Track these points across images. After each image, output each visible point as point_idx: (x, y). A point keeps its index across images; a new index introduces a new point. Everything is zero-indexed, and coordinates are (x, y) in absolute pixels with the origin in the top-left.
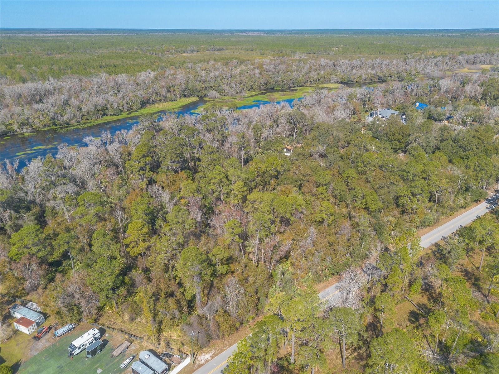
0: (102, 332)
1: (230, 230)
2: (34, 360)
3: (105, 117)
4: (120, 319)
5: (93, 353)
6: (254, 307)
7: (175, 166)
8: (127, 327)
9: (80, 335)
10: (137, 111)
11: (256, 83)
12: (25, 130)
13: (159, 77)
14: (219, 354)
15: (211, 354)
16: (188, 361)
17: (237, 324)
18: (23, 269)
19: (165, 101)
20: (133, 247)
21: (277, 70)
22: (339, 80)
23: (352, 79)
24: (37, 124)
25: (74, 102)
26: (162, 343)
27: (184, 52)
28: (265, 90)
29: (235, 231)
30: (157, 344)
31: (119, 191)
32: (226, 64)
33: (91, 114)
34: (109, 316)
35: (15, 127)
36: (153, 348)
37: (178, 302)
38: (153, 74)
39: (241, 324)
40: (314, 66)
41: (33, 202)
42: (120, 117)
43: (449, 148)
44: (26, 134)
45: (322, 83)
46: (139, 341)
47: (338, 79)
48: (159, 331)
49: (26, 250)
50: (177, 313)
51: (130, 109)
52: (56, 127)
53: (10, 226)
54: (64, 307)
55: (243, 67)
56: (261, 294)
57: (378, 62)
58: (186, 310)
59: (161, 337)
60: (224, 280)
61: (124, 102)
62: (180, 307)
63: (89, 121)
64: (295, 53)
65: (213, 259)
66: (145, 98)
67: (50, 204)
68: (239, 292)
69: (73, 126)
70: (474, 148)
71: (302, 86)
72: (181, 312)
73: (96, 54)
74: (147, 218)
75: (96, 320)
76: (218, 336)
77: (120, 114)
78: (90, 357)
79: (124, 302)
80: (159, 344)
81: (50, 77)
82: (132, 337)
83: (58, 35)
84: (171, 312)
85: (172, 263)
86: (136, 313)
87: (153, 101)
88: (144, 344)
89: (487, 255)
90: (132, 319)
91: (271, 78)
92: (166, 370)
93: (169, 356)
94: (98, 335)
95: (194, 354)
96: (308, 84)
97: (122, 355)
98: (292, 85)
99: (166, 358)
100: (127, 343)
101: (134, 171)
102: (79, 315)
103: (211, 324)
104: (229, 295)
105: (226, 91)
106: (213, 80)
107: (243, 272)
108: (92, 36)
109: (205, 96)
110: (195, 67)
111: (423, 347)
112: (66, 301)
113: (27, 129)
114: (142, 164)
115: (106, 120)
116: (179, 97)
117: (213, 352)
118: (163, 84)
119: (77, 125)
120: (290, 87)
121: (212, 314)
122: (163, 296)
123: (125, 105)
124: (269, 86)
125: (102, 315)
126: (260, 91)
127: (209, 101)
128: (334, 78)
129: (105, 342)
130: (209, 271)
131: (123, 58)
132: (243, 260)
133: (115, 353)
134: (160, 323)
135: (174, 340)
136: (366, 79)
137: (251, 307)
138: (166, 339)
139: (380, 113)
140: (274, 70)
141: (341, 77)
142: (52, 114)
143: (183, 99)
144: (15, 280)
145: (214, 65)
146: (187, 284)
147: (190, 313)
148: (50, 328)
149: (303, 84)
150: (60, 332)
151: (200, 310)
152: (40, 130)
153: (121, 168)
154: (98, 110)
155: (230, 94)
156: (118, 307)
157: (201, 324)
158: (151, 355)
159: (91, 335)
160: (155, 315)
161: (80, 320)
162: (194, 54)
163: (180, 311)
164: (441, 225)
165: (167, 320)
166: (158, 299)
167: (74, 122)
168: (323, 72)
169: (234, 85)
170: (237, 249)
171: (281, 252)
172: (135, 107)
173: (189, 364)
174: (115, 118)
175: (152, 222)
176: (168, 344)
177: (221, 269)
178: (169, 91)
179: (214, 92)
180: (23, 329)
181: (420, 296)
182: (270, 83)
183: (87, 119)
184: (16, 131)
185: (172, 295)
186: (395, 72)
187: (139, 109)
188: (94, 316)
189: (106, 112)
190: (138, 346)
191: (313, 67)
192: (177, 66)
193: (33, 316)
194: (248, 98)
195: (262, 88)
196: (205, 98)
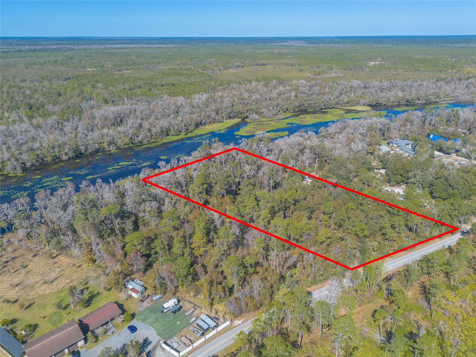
0: (179, 301)
1: (258, 245)
2: (142, 313)
3: (168, 137)
4: (188, 295)
5: (174, 312)
6: (269, 296)
7: (223, 191)
8: (192, 300)
9: (167, 301)
10: (192, 132)
11: (291, 106)
12: (112, 148)
13: (210, 100)
14: (246, 321)
15: (241, 321)
16: (228, 323)
17: (259, 305)
18: (134, 259)
19: (214, 122)
20: (196, 250)
21: (311, 92)
22: (368, 103)
23: (380, 102)
24: (120, 143)
25: (146, 125)
26: (213, 311)
27: (231, 68)
28: (299, 112)
29: (260, 245)
30: (210, 312)
31: (184, 207)
32: (266, 86)
33: (158, 135)
34: (181, 293)
35: (105, 145)
36: (208, 314)
37: (224, 288)
38: (205, 96)
39: (261, 305)
40: (346, 88)
41: (131, 213)
42: (180, 137)
43: (440, 186)
44: (112, 151)
45: (352, 106)
46: (200, 309)
47: (367, 101)
48: (212, 304)
49: (134, 247)
50: (223, 295)
51: (187, 131)
52: (133, 145)
53: (119, 229)
54: (158, 284)
55: (281, 88)
56: (275, 288)
57: (408, 84)
58: (228, 293)
59: (212, 308)
60: (252, 278)
61: (183, 124)
62: (225, 291)
63: (156, 140)
64: (332, 69)
65: (246, 263)
66: (199, 121)
67: (141, 215)
68: (260, 286)
69: (145, 145)
70: (460, 188)
71: (332, 108)
72: (225, 295)
73: (157, 70)
74: (205, 231)
75: (174, 294)
76: (246, 311)
77: (180, 135)
78: (173, 314)
79: (191, 285)
80: (211, 312)
81: (125, 98)
82: (195, 307)
83: (123, 46)
84: (219, 293)
85: (221, 263)
86: (197, 292)
87: (204, 123)
88: (203, 311)
89: (444, 277)
90: (195, 296)
91: (305, 101)
92: (216, 326)
93: (218, 319)
94: (177, 303)
95: (232, 320)
96: (339, 106)
97: (191, 315)
98: (323, 107)
99: (216, 320)
100: (193, 309)
101: (195, 194)
102: (166, 290)
103: (243, 303)
104: (254, 287)
105: (264, 114)
106: (254, 103)
107: (264, 273)
108: (152, 48)
109: (247, 117)
110: (239, 88)
111: (375, 333)
112: (159, 280)
113: (113, 147)
114: (201, 190)
115: (169, 140)
116: (225, 119)
117: (243, 320)
118: (213, 107)
119: (148, 144)
120: (322, 109)
121: (243, 297)
122: (215, 283)
123: (183, 127)
124: (303, 108)
125: (177, 292)
126: (295, 112)
127: (250, 122)
128: (362, 101)
129: (181, 307)
130: (243, 271)
131: (179, 75)
132: (265, 264)
133: (187, 314)
134: (213, 300)
135: (220, 311)
136: (394, 101)
137: (267, 295)
138: (215, 310)
139: (396, 142)
140: (308, 92)
141: (369, 100)
142: (130, 135)
143: (228, 120)
144: (127, 265)
145: (256, 86)
146: (229, 278)
147: (230, 295)
148: (149, 296)
149: (334, 106)
150: (155, 298)
151: (236, 294)
152: (121, 147)
153: (184, 188)
154: (163, 132)
155: (268, 116)
156: (187, 288)
157: (237, 302)
158: (207, 317)
159: (173, 302)
160: (210, 294)
161: (165, 293)
162: (240, 70)
163: (224, 293)
164: (417, 250)
165: (217, 299)
166: (212, 285)
167: (145, 141)
168: (353, 95)
169: (271, 108)
170: (262, 257)
171: (290, 262)
172: (191, 128)
173: (229, 325)
174: (176, 138)
175: (208, 234)
176: (217, 313)
177: (251, 270)
178: (217, 114)
179: (254, 115)
180: (134, 295)
181: (384, 301)
182: (303, 106)
183: (155, 139)
184: (105, 148)
185: (220, 283)
186: (424, 95)
187: (194, 130)
188: (174, 291)
189: (169, 133)
190: (199, 312)
191: (345, 90)
192: (225, 86)
193: (139, 288)
194: (283, 120)
195: (296, 110)
196: (246, 120)
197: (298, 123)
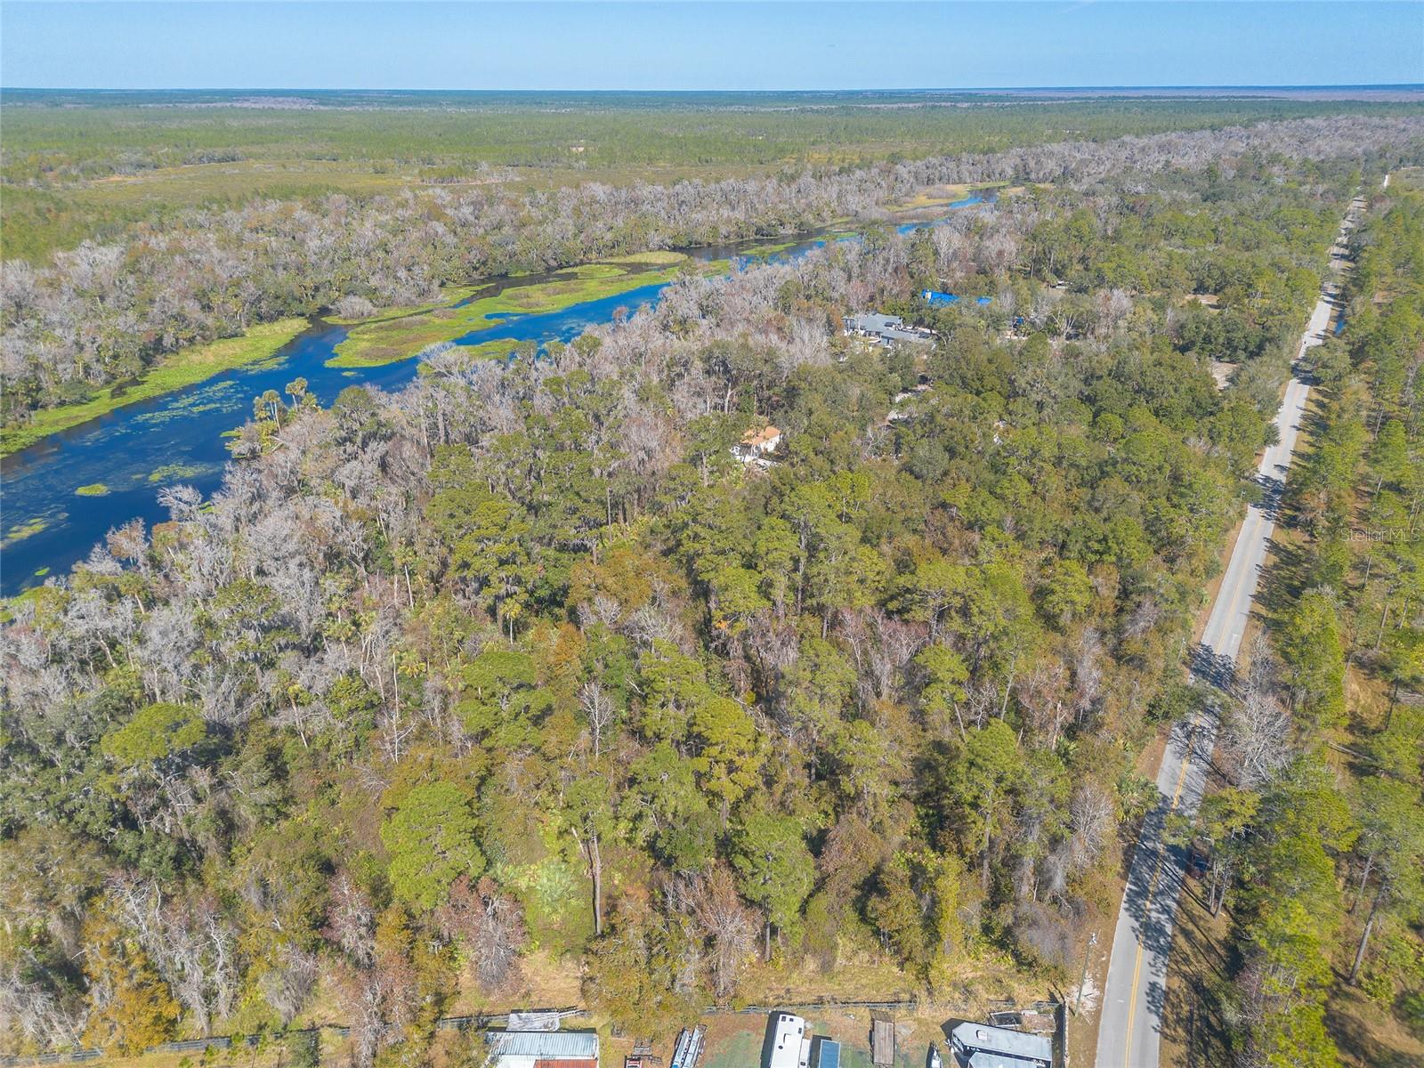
4: (794, 979)
10: (139, 382)
14: (1104, 975)
15: (1090, 982)
19: (207, 340)
22: (670, 242)
23: (696, 238)
27: (111, 170)
28: (488, 280)
34: (757, 981)
42: (100, 408)
45: (631, 253)
46: (903, 1010)
47: (664, 237)
64: (476, 164)
66: (148, 338)
71: (582, 264)
77: (93, 399)
82: (880, 1010)
87: (172, 343)
96: (593, 256)
98: (553, 263)
100: (885, 1026)
109: (325, 312)
116: (244, 323)
117: (1088, 976)
118: (183, 285)
120: (552, 269)
124: (494, 268)
126: (477, 283)
127: (351, 326)
128: (655, 239)
133: (882, 1058)
136: (729, 234)
141: (670, 232)
143: (260, 328)
149: (581, 257)
150: (683, 1060)
159: (797, 1035)
162: (154, 176)
168: (620, 220)
172: (126, 369)
174: (82, 413)
178: (206, 306)
179: (357, 299)
182: (494, 260)
187: (141, 374)
189: (41, 396)
190: (913, 1024)
194: (462, 309)
195: (476, 275)
196: (329, 320)
197: (520, 310)
